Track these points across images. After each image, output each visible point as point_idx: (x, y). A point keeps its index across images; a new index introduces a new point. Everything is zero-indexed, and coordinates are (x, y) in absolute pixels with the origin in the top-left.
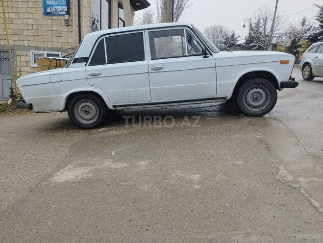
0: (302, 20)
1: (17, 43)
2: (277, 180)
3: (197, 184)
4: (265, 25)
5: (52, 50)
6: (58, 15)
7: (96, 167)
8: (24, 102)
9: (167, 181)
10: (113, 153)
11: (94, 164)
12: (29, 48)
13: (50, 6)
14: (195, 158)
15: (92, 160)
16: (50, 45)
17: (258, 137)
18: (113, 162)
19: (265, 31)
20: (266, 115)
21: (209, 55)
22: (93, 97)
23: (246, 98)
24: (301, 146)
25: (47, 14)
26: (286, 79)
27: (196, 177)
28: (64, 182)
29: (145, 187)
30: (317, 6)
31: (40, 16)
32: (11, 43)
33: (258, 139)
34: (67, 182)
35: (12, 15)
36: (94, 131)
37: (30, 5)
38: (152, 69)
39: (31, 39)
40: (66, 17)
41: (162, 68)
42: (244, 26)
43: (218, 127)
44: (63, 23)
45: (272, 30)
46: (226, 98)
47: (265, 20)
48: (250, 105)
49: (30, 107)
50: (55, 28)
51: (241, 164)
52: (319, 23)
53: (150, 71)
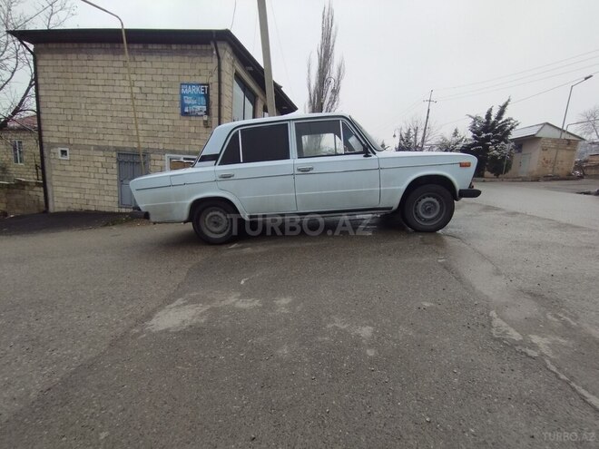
0: (454, 131)
1: (151, 146)
2: (495, 339)
3: (370, 347)
4: (416, 135)
5: (189, 153)
6: (197, 115)
7: (214, 305)
8: (140, 210)
9: (320, 339)
10: (242, 282)
11: (213, 300)
12: (165, 151)
13: (188, 105)
14: (360, 294)
15: (211, 292)
16: (187, 149)
17: (440, 261)
18: (240, 298)
19: (416, 141)
20: (440, 231)
21: (372, 154)
22: (225, 205)
23: (416, 209)
24: (504, 277)
25: (184, 114)
26: (466, 187)
27: (366, 332)
28: (161, 332)
29: (284, 351)
30: (470, 116)
31: (177, 116)
32: (143, 145)
33: (441, 264)
34: (167, 331)
35: (146, 115)
36: (224, 247)
37: (166, 104)
38: (299, 170)
39: (167, 141)
40: (205, 118)
41: (312, 169)
42: (394, 136)
43: (382, 246)
44: (202, 124)
45: (423, 141)
46: (391, 208)
47: (416, 130)
48: (420, 218)
49: (147, 216)
50: (192, 130)
51: (431, 307)
52: (471, 134)
53: (296, 172)
